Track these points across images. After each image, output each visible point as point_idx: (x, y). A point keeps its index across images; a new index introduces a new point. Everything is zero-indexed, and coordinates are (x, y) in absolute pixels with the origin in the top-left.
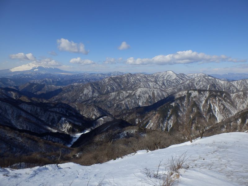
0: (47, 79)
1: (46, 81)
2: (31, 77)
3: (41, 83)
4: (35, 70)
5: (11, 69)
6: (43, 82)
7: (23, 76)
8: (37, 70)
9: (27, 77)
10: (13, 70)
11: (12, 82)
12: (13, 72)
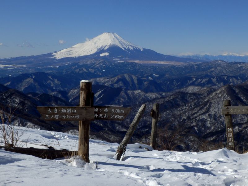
0: (126, 76)
1: (123, 80)
2: (93, 71)
3: (112, 85)
4: (102, 55)
5: (55, 52)
6: (117, 82)
7: (76, 68)
8: (107, 54)
9: (84, 70)
10: (59, 56)
11: (56, 81)
12: (59, 60)
